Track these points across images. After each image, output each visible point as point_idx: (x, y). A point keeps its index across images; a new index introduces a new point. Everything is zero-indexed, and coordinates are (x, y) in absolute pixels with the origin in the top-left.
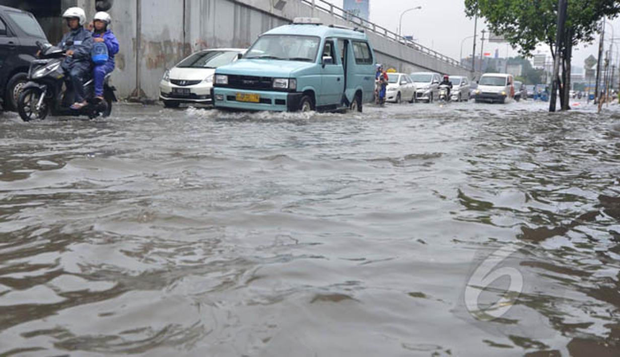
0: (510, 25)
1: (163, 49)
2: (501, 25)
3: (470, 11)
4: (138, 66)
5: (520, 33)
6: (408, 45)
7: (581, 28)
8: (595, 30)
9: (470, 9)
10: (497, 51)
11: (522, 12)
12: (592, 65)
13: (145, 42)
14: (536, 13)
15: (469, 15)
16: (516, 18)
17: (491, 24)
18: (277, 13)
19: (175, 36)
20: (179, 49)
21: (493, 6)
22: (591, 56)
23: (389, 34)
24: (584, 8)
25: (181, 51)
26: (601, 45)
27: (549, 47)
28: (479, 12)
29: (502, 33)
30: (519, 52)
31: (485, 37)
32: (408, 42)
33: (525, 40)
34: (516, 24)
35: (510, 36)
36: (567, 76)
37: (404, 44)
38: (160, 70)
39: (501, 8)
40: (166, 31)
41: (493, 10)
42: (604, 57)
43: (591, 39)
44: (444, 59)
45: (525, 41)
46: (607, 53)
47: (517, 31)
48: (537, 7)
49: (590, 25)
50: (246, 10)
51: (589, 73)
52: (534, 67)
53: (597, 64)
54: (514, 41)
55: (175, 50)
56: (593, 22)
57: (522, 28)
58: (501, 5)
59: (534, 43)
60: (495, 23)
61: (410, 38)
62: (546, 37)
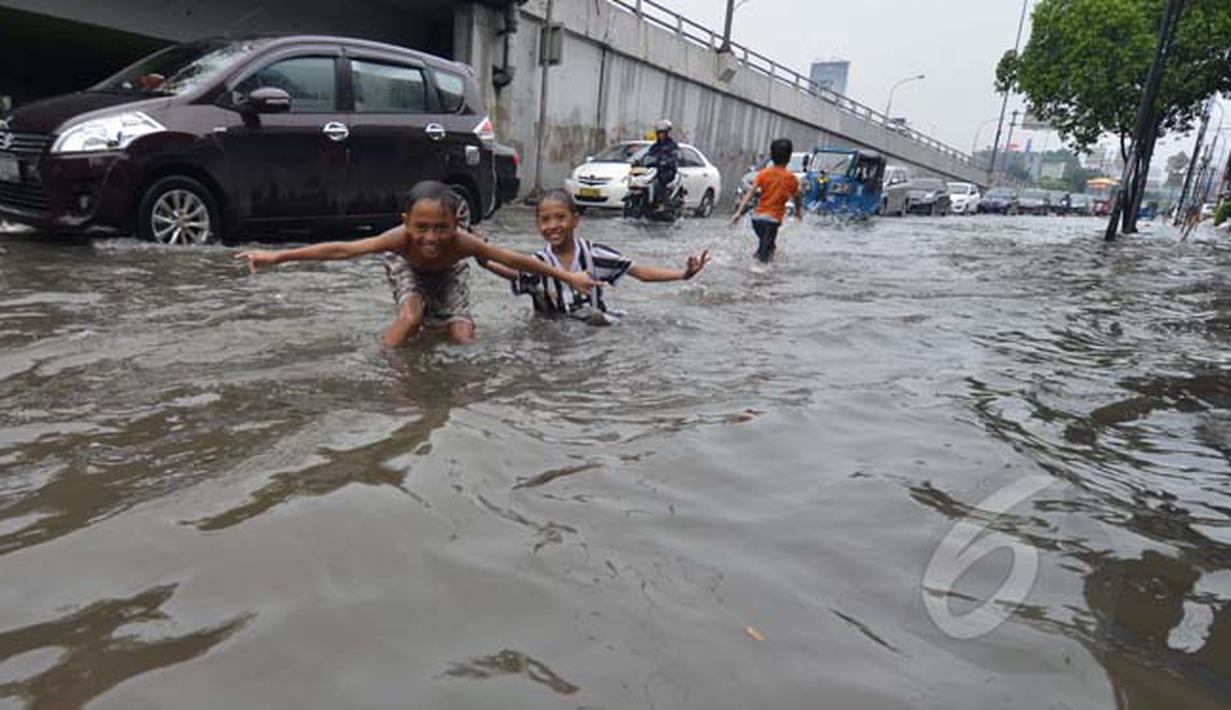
0: (1062, 106)
1: (571, 137)
2: (1049, 105)
3: (1002, 85)
4: (539, 157)
5: (1076, 117)
6: (901, 132)
7: (1175, 111)
8: (1198, 114)
9: (1003, 80)
10: (1030, 141)
11: (1085, 87)
12: (1179, 168)
13: (550, 127)
14: (1108, 87)
15: (1000, 89)
16: (1074, 94)
17: (1033, 104)
18: (722, 87)
19: (588, 120)
20: (591, 136)
21: (1041, 77)
22: (1182, 155)
23: (874, 117)
24: (1185, 81)
25: (593, 139)
26: (1201, 137)
27: (1119, 139)
28: (1017, 85)
29: (1049, 117)
30: (1071, 146)
31: (1017, 121)
32: (900, 127)
33: (1084, 129)
34: (1071, 104)
35: (1061, 122)
36: (1140, 183)
37: (893, 130)
38: (566, 164)
39: (1052, 80)
40: (576, 113)
41: (1039, 82)
42: (1201, 154)
43: (1189, 128)
44: (951, 152)
45: (1082, 130)
46: (1207, 148)
47: (1072, 114)
48: (1110, 80)
49: (1190, 108)
50: (680, 84)
51: (1174, 180)
52: (1084, 166)
53: (1190, 167)
54: (1064, 131)
55: (586, 138)
56: (1196, 102)
57: (1080, 110)
58: (1052, 75)
59: (1097, 132)
60: (1039, 103)
61: (902, 121)
62: (1117, 124)
